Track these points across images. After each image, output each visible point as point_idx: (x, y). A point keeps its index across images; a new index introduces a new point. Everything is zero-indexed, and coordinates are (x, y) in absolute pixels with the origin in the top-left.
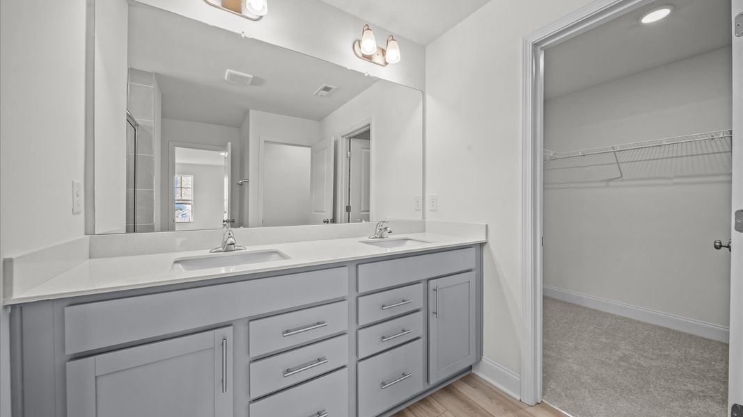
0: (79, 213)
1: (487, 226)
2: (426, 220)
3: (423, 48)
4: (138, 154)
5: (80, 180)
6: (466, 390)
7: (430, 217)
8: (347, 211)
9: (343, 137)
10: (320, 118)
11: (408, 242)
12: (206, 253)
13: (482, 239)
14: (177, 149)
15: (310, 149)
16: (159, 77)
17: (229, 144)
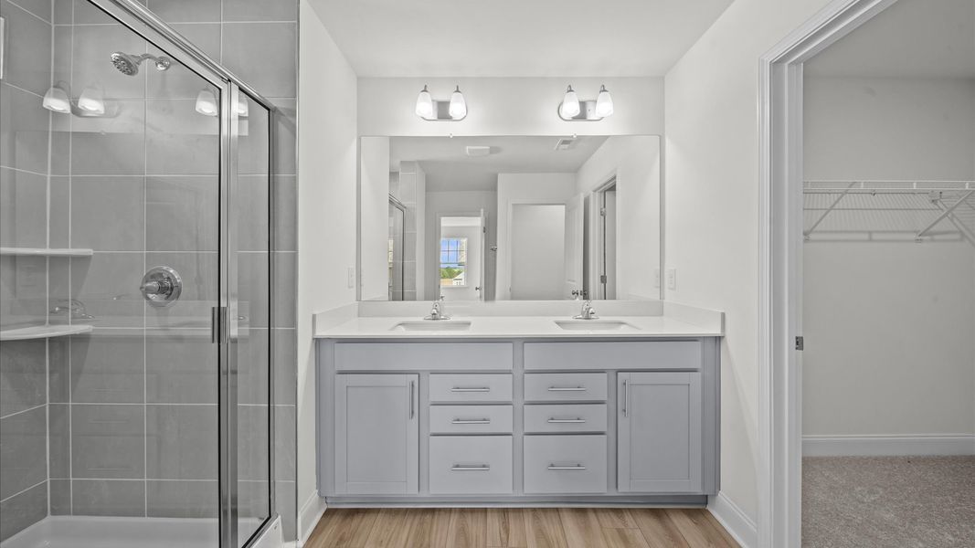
0: (352, 287)
1: (723, 315)
2: (665, 301)
3: (663, 78)
4: (406, 232)
5: (353, 266)
6: (682, 525)
7: (669, 297)
8: (602, 282)
9: (595, 191)
10: (575, 170)
11: (623, 327)
12: (420, 319)
13: (717, 331)
14: (443, 218)
15: (564, 207)
16: (421, 163)
17: (482, 210)
